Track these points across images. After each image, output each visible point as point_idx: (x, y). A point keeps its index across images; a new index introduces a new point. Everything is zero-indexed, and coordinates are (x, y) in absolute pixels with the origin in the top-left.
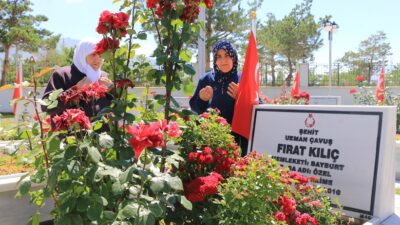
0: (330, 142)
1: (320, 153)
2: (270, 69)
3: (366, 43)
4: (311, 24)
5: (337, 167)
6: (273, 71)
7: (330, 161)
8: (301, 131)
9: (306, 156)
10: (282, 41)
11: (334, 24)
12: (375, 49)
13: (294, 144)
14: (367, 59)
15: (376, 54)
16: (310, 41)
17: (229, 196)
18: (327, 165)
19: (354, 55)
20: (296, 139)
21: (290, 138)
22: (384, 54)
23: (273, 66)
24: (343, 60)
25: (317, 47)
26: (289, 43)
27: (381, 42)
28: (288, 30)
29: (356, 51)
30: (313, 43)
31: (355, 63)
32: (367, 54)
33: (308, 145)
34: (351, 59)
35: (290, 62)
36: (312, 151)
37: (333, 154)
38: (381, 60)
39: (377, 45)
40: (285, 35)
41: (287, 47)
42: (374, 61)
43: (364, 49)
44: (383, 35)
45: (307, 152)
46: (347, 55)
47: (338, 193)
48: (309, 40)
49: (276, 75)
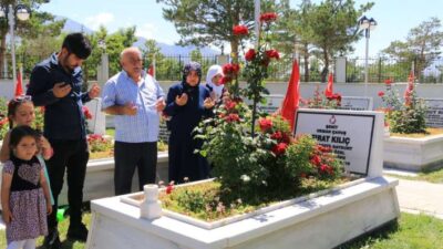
0: (345, 133)
1: (339, 140)
2: (303, 60)
3: (416, 31)
4: (350, 13)
5: (348, 148)
6: (306, 63)
7: (344, 145)
8: (327, 127)
9: (330, 142)
10: (317, 32)
11: (372, 20)
12: (427, 37)
13: (322, 134)
14: (417, 49)
15: (428, 44)
16: (349, 32)
17: (291, 152)
18: (342, 148)
19: (401, 45)
20: (324, 131)
21: (319, 131)
22: (437, 44)
23: (306, 58)
24: (388, 51)
25: (357, 39)
26: (325, 34)
27: (434, 30)
28: (324, 19)
29: (404, 41)
30: (352, 33)
31: (402, 54)
32: (417, 44)
33: (331, 135)
34: (397, 50)
35: (325, 53)
36: (333, 139)
37: (346, 141)
38: (433, 51)
39: (430, 34)
40: (321, 24)
41: (322, 37)
42: (425, 53)
43: (414, 37)
44: (437, 22)
45: (330, 139)
46: (393, 45)
47: (349, 164)
48: (348, 30)
49: (309, 66)
